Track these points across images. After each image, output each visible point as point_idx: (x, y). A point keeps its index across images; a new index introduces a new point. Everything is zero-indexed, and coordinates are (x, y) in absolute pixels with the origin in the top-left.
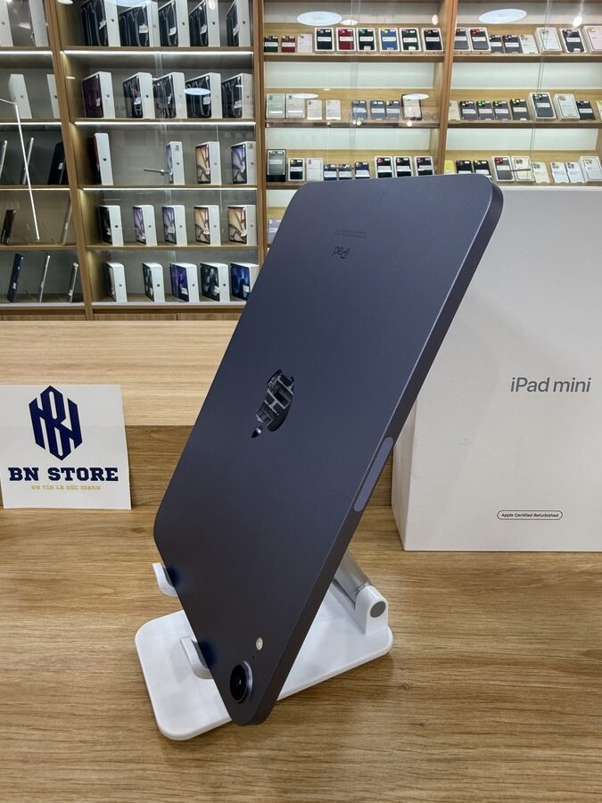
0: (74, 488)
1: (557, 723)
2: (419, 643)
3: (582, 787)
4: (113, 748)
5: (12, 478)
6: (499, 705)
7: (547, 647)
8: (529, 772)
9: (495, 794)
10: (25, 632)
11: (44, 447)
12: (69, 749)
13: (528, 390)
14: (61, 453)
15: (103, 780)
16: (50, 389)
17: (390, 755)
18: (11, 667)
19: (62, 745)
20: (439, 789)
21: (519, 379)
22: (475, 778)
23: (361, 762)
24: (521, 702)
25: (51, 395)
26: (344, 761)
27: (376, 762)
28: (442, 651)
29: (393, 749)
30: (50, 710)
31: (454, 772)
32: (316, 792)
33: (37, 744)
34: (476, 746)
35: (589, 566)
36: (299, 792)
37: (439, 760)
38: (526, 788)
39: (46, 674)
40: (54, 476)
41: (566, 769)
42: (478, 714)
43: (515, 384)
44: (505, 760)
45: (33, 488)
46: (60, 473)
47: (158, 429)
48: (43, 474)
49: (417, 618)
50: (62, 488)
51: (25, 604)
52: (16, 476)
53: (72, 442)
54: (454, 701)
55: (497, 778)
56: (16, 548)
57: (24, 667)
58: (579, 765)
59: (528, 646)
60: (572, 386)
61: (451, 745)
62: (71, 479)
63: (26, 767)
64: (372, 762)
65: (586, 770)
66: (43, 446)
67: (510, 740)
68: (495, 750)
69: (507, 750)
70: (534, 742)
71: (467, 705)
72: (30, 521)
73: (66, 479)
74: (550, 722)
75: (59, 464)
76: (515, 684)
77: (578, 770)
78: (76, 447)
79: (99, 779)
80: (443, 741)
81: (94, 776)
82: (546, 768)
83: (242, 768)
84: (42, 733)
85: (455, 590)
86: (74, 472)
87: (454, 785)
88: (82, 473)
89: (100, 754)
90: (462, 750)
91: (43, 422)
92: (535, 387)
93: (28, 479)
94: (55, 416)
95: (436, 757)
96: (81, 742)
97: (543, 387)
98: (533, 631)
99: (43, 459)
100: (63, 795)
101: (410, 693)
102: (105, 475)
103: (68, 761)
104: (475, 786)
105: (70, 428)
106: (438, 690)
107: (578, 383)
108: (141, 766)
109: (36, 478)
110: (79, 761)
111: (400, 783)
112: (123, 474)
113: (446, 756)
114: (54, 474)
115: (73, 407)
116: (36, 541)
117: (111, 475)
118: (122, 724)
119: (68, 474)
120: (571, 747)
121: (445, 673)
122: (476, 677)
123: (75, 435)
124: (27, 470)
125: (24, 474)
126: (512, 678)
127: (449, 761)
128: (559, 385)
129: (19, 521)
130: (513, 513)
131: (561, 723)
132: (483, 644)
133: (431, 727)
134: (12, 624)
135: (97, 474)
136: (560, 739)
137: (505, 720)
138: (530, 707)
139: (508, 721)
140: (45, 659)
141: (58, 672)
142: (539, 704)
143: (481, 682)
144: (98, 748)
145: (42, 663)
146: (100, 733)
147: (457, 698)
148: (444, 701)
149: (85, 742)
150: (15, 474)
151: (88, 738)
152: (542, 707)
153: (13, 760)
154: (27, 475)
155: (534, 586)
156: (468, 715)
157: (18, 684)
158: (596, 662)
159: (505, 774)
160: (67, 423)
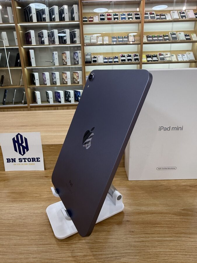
0: (27, 164)
1: (173, 230)
2: (132, 208)
3: (180, 248)
4: (41, 241)
5: (8, 162)
6: (156, 225)
7: (171, 208)
8: (164, 244)
9: (154, 251)
10: (13, 208)
12: (28, 241)
13: (164, 130)
14: (22, 154)
15: (38, 250)
16: (19, 134)
17: (123, 241)
18: (10, 218)
19: (26, 240)
20: (138, 250)
21: (161, 127)
22: (148, 246)
23: (114, 243)
24: (163, 224)
25: (19, 136)
26: (109, 243)
28: (139, 210)
29: (124, 239)
31: (142, 245)
32: (101, 252)
33: (18, 240)
34: (149, 237)
35: (185, 183)
36: (96, 252)
37: (138, 242)
38: (163, 249)
39: (20, 220)
40: (20, 161)
41: (175, 243)
42: (150, 228)
43: (160, 129)
44: (157, 241)
45: (14, 165)
46: (22, 160)
47: (52, 145)
48: (17, 160)
49: (132, 201)
50: (23, 164)
51: (13, 200)
52: (9, 161)
53: (26, 150)
55: (155, 246)
56: (10, 183)
57: (13, 218)
59: (166, 208)
60: (177, 129)
61: (141, 237)
62: (26, 162)
63: (16, 247)
64: (118, 243)
65: (181, 243)
66: (17, 152)
67: (159, 235)
68: (154, 238)
69: (158, 238)
70: (166, 236)
71: (146, 226)
72: (13, 175)
73: (24, 162)
74: (171, 230)
75: (22, 157)
76: (161, 219)
77: (179, 243)
78: (27, 151)
79: (37, 250)
80: (139, 236)
81: (36, 249)
82: (170, 243)
83: (79, 245)
84: (19, 237)
85: (144, 192)
86: (26, 159)
87: (142, 249)
88: (29, 160)
90: (144, 239)
91: (17, 144)
92: (166, 129)
93: (12, 162)
94: (20, 142)
97: (169, 129)
98: (167, 203)
99: (17, 156)
100: (27, 254)
101: (129, 222)
102: (36, 160)
103: (28, 245)
104: (148, 249)
105: (25, 146)
106: (138, 221)
107: (179, 128)
108: (49, 246)
109: (15, 161)
110: (31, 245)
111: (126, 248)
112: (42, 160)
113: (139, 240)
116: (16, 181)
117: (38, 160)
118: (44, 234)
119: (25, 160)
120: (177, 237)
121: (140, 216)
122: (149, 218)
123: (27, 148)
124: (12, 159)
125: (11, 160)
126: (160, 217)
127: (140, 242)
128: (173, 128)
129: (10, 175)
130: (162, 168)
131: (174, 230)
132: (151, 208)
133: (135, 232)
134: (10, 206)
135: (33, 160)
136: (174, 235)
137: (158, 230)
138: (165, 226)
139: (159, 230)
140: (20, 216)
141: (24, 219)
142: (168, 225)
143: (151, 219)
144: (37, 241)
145: (19, 217)
146: (37, 236)
147: (144, 224)
148: (140, 225)
149: (33, 239)
150: (8, 160)
151: (33, 238)
152: (169, 226)
153: (12, 245)
154: (12, 161)
155: (168, 190)
156: (147, 228)
157: (12, 223)
158: (186, 212)
159: (157, 245)
160: (24, 144)
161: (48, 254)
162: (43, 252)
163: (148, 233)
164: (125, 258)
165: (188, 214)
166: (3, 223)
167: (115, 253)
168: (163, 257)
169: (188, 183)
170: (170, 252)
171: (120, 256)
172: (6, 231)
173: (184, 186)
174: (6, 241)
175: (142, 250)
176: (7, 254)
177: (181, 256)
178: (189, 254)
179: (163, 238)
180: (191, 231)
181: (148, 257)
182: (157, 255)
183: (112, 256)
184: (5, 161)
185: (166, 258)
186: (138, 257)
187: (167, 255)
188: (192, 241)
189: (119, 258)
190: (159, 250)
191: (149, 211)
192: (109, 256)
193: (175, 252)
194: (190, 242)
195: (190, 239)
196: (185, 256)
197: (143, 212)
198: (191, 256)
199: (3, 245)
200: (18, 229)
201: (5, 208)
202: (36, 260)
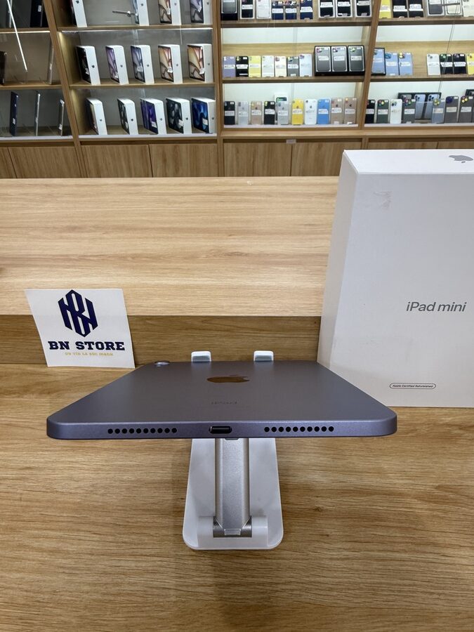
0: (94, 354)
1: (411, 536)
2: (330, 478)
3: (421, 578)
4: (143, 547)
5: (52, 348)
6: (377, 523)
7: (413, 482)
8: (390, 567)
9: (368, 580)
10: (77, 466)
11: (71, 329)
12: (116, 546)
13: (419, 310)
14: (83, 333)
15: (139, 567)
16: (72, 292)
17: (307, 555)
18: (73, 491)
19: (111, 544)
20: (335, 577)
21: (413, 303)
22: (357, 570)
23: (289, 560)
24: (390, 521)
25: (73, 295)
26: (279, 559)
27: (299, 559)
28: (344, 484)
29: (309, 551)
30: (101, 521)
31: (346, 566)
32: (263, 577)
33: (97, 543)
34: (359, 550)
35: (450, 419)
36: (253, 577)
37: (338, 559)
38: (387, 577)
39: (95, 496)
41: (413, 566)
42: (363, 529)
43: (410, 306)
44: (377, 560)
45: (66, 354)
46: (84, 345)
47: (151, 318)
48: (72, 345)
49: (329, 459)
50: (86, 354)
52: (54, 347)
53: (90, 326)
54: (350, 519)
55: (370, 571)
57: (81, 492)
58: (420, 564)
59: (400, 481)
60: (452, 308)
61: (345, 549)
63: (93, 557)
64: (296, 559)
67: (381, 547)
68: (371, 553)
69: (379, 553)
70: (395, 549)
71: (356, 523)
72: (67, 377)
73: (89, 349)
74: (407, 535)
75: (82, 339)
76: (389, 508)
77: (420, 567)
78: (93, 329)
79: (136, 566)
80: (339, 546)
81: (133, 564)
82: (402, 565)
84: (98, 536)
86: (93, 344)
87: (345, 575)
88: (100, 346)
89: (135, 550)
90: (351, 553)
91: (69, 313)
92: (425, 308)
93: (62, 348)
94: (77, 309)
95: (336, 557)
96: (123, 542)
97: (431, 308)
98: (406, 470)
99: (72, 336)
100: (117, 575)
101: (321, 513)
102: (115, 346)
103: (117, 554)
104: (357, 575)
105: (89, 317)
106: (339, 512)
107: (456, 306)
108: (160, 559)
109: (68, 348)
110: (123, 555)
111: (312, 573)
112: (128, 346)
113: (340, 556)
114: (80, 346)
115: (90, 304)
117: (119, 346)
118: (146, 531)
119: (90, 346)
120: (418, 552)
121: (345, 500)
122: (364, 503)
123: (93, 321)
124: (61, 343)
125: (59, 345)
126: (387, 504)
127: (342, 559)
128: (442, 307)
129: (59, 378)
131: (414, 536)
132: (371, 479)
133: (332, 537)
135: (109, 346)
136: (413, 547)
137: (380, 534)
138: (395, 525)
140: (93, 486)
141: (103, 495)
142: (402, 523)
143: (367, 507)
144: (133, 547)
145: (91, 489)
146: (133, 537)
148: (343, 520)
149: (125, 542)
150: (53, 345)
151: (127, 540)
152: (404, 525)
153: (84, 554)
154: (61, 346)
155: (410, 434)
156: (357, 529)
157: (79, 503)
158: (443, 493)
159: (376, 568)
160: (86, 314)
161: (157, 576)
162: (147, 572)
163: (359, 539)
164: (309, 595)
165: (448, 499)
166: (60, 502)
167: (291, 582)
168: (385, 595)
169: (458, 419)
170: (400, 585)
171: (300, 590)
172: (69, 520)
173: (448, 425)
174: (73, 544)
175: (345, 577)
176: (77, 572)
177: (421, 595)
178: (437, 591)
179: (389, 553)
180: (447, 539)
181: (355, 594)
182: (374, 590)
183: (284, 587)
184: (46, 347)
185: (390, 598)
186: (335, 593)
187: (393, 591)
188: (448, 564)
189: (298, 592)
190: (378, 581)
191: (363, 487)
192: (278, 589)
193: (410, 585)
194: (444, 566)
195: (443, 558)
196: (431, 597)
197: (352, 489)
198: (442, 597)
199: (68, 553)
200: (93, 518)
201: (60, 465)
202: (136, 588)
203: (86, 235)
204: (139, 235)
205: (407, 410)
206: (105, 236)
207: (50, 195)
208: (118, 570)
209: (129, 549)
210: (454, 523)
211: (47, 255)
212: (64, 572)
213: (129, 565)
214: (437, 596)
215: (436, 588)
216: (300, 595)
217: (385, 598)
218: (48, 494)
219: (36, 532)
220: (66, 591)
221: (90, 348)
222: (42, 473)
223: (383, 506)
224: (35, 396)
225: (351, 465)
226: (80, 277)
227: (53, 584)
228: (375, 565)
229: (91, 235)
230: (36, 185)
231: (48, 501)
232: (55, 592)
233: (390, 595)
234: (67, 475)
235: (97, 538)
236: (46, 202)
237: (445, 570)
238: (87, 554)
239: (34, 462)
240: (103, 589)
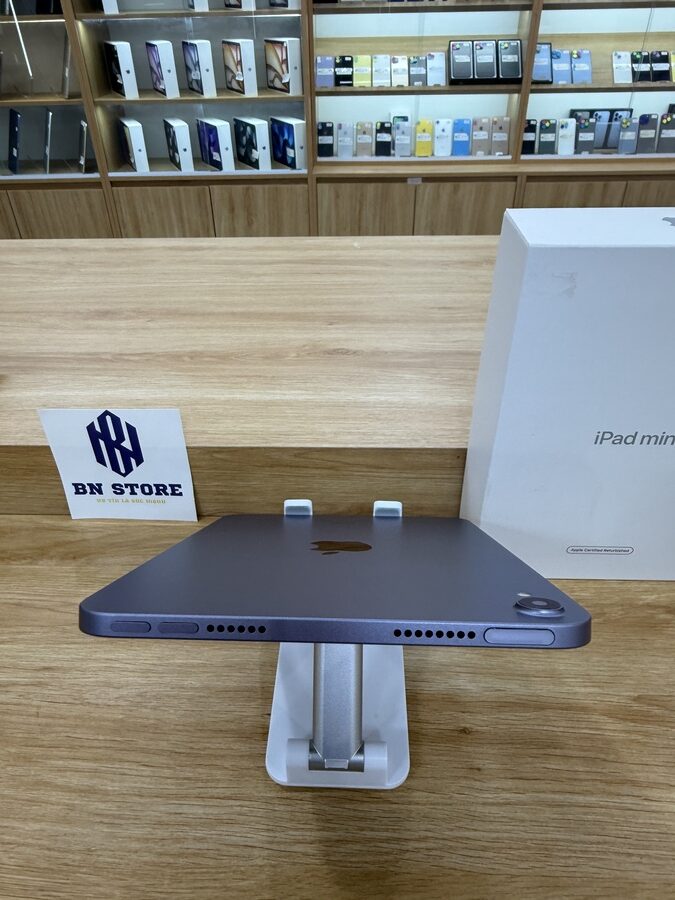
0: (138, 501)
1: (599, 770)
2: (481, 685)
3: (615, 832)
4: (213, 785)
5: (77, 492)
6: (549, 751)
7: (601, 691)
8: (570, 817)
9: (539, 836)
10: (118, 665)
11: (105, 465)
13: (612, 442)
14: (123, 471)
15: (208, 814)
16: (107, 413)
17: (450, 798)
18: (112, 703)
19: (169, 781)
20: (491, 831)
21: (604, 433)
22: (523, 821)
23: (425, 805)
24: (569, 749)
25: (108, 418)
26: (410, 803)
27: (438, 804)
28: (501, 694)
29: (453, 792)
30: (153, 747)
31: (506, 815)
32: (387, 830)
33: (148, 780)
34: (525, 791)
35: (653, 597)
36: (372, 830)
37: (493, 804)
38: (565, 831)
39: (144, 710)
40: (118, 491)
41: (603, 814)
42: (530, 759)
43: (600, 438)
44: (550, 806)
45: (99, 501)
46: (124, 488)
47: (220, 450)
48: (107, 489)
49: (480, 656)
50: (127, 501)
52: (81, 491)
53: (133, 461)
54: (510, 746)
55: (542, 822)
57: (124, 703)
58: (613, 811)
59: (583, 690)
60: (660, 439)
61: (503, 789)
62: (136, 494)
63: (142, 801)
64: (434, 804)
65: (619, 816)
67: (557, 787)
68: (542, 796)
69: (553, 796)
70: (577, 789)
71: (520, 751)
72: (100, 535)
73: (131, 494)
74: (594, 769)
75: (122, 480)
76: (566, 730)
77: (612, 816)
78: (138, 465)
79: (204, 814)
80: (496, 785)
81: (200, 811)
82: (586, 814)
83: (323, 807)
84: (151, 769)
86: (137, 487)
87: (504, 828)
88: (147, 489)
89: (203, 790)
90: (513, 795)
91: (102, 443)
92: (621, 440)
93: (92, 493)
94: (114, 438)
95: (491, 800)
97: (630, 440)
98: (592, 673)
99: (106, 476)
100: (178, 827)
101: (469, 736)
102: (169, 490)
103: (177, 796)
104: (521, 828)
105: (131, 449)
106: (496, 734)
107: (668, 437)
108: (238, 803)
109: (100, 492)
110: (186, 797)
111: (457, 824)
112: (187, 489)
113: (498, 800)
114: (118, 489)
115: (132, 430)
117: (175, 490)
118: (218, 762)
119: (132, 490)
120: (610, 794)
121: (503, 717)
122: (531, 722)
123: (136, 454)
124: (91, 485)
125: (88, 488)
126: (564, 724)
127: (501, 805)
128: (646, 439)
129: (89, 536)
131: (604, 771)
132: (539, 687)
133: (486, 773)
134: (106, 656)
135: (161, 489)
136: (601, 786)
137: (553, 767)
138: (577, 753)
139: (557, 767)
140: (140, 695)
141: (155, 708)
142: (585, 751)
143: (536, 727)
144: (200, 785)
145: (139, 699)
146: (200, 770)
147: (512, 744)
148: (500, 746)
149: (188, 779)
150: (79, 489)
151: (190, 775)
152: (589, 754)
153: (130, 795)
154: (91, 489)
156: (520, 761)
157: (122, 720)
158: (645, 708)
159: (549, 818)
160: (127, 444)
161: (236, 828)
162: (220, 821)
163: (524, 775)
164: (454, 856)
165: (652, 716)
166: (94, 719)
167: (427, 837)
168: (564, 858)
169: (664, 598)
170: (585, 843)
171: (440, 849)
172: (108, 745)
174: (113, 781)
175: (506, 831)
177: (613, 857)
178: (637, 852)
179: (568, 796)
180: (651, 775)
181: (519, 856)
182: (546, 849)
183: (417, 845)
184: (69, 491)
185: (570, 862)
186: (491, 854)
187: (575, 852)
189: (438, 853)
190: (553, 836)
191: (529, 698)
192: (409, 848)
193: (599, 843)
194: (648, 814)
195: (646, 803)
196: (628, 860)
197: (512, 700)
198: (644, 860)
199: (106, 793)
200: (142, 743)
201: (92, 665)
202: (206, 846)
203: (123, 324)
204: (198, 324)
205: (590, 584)
206: (150, 324)
207: (70, 264)
208: (179, 818)
209: (194, 788)
210: (661, 751)
211: (67, 353)
212: (101, 822)
213: (194, 811)
214: (638, 859)
215: (636, 847)
216: (441, 857)
217: (563, 861)
218: (77, 707)
219: (61, 762)
220: (105, 850)
221: (133, 493)
222: (68, 676)
223: (558, 727)
224: (54, 562)
225: (511, 665)
226: (117, 388)
227: (86, 840)
228: (548, 813)
229: (131, 323)
230: (49, 249)
231: (76, 717)
232: (89, 850)
233: (570, 857)
234: (103, 680)
235: (147, 771)
236: (64, 273)
237: (649, 821)
238: (136, 795)
239: (55, 660)
240: (157, 848)
